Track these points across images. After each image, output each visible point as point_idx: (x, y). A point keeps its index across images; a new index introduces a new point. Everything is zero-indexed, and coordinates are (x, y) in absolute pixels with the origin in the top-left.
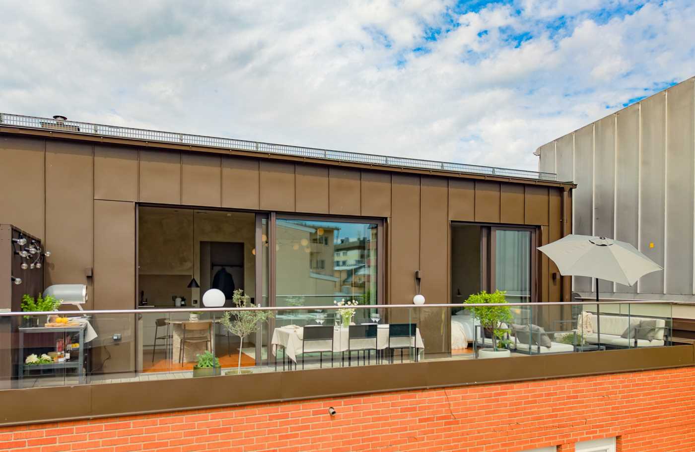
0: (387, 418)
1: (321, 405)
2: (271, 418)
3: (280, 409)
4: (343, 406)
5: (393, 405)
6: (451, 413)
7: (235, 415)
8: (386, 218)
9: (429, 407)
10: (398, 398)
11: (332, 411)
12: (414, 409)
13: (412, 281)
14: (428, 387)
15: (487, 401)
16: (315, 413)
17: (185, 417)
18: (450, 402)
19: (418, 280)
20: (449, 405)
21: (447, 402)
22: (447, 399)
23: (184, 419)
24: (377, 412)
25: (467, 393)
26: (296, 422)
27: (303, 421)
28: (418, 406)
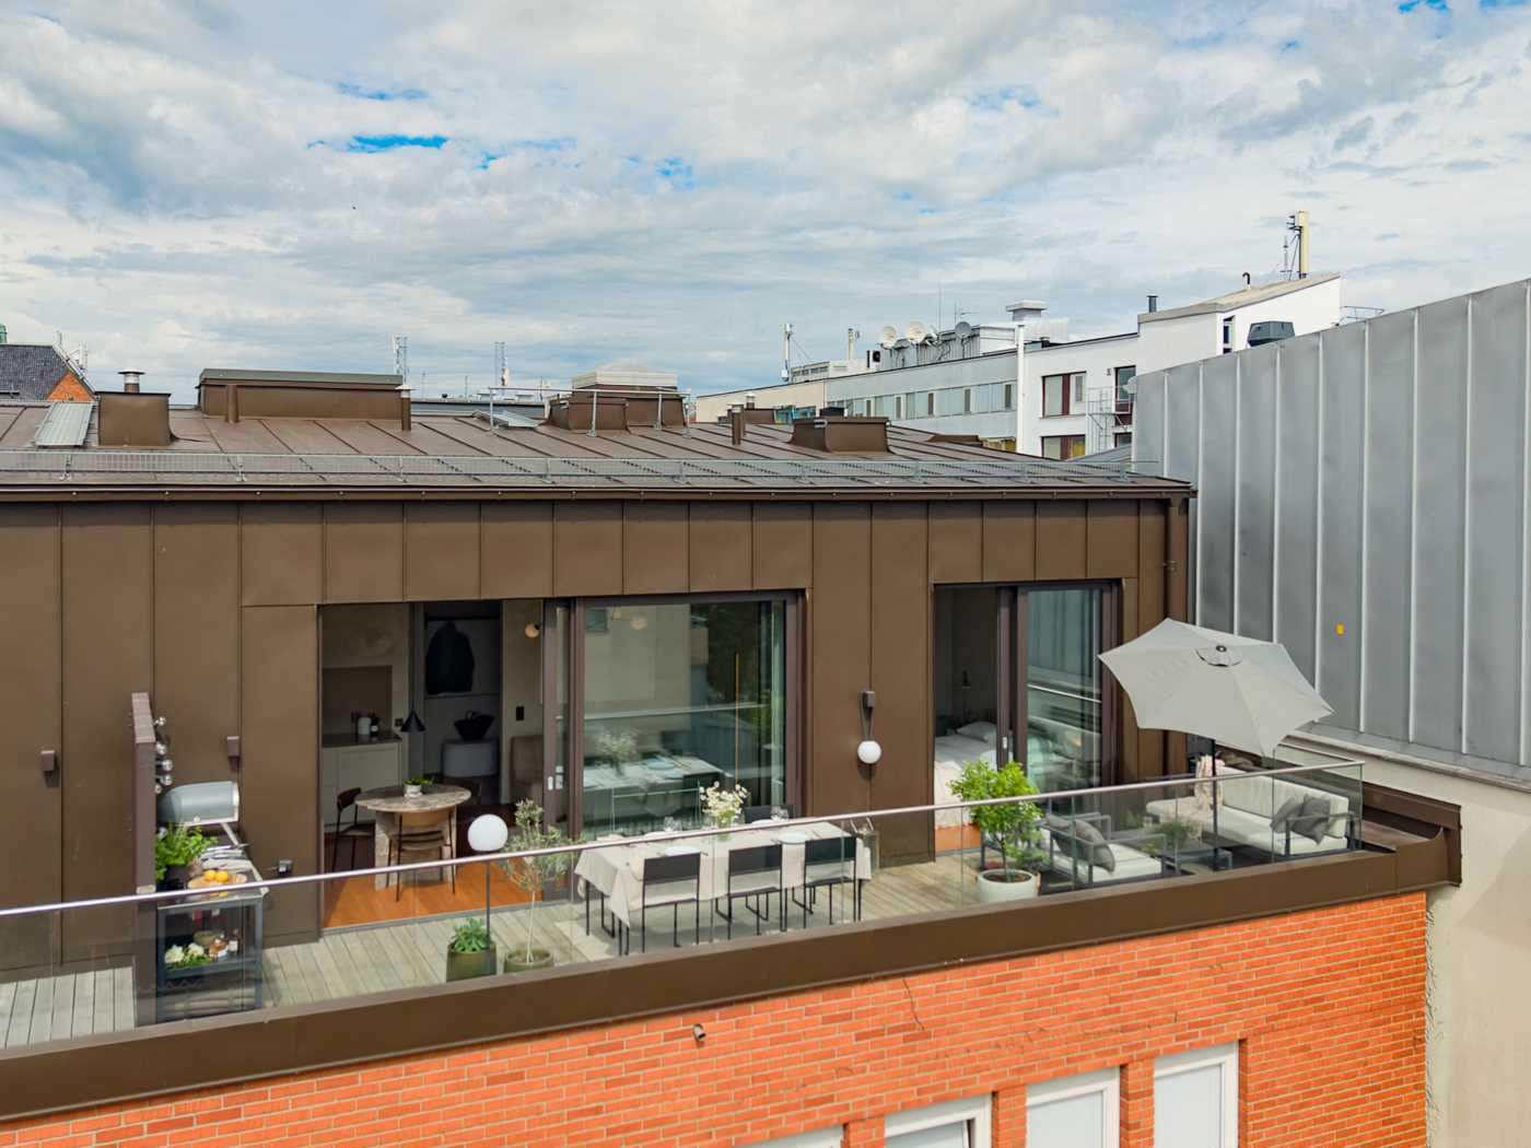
0: (796, 1037)
1: (678, 1024)
2: (591, 1051)
3: (609, 1036)
4: (718, 1022)
5: (809, 1012)
6: (916, 1018)
7: (528, 1050)
8: (803, 591)
9: (875, 1012)
11: (699, 1032)
12: (847, 1017)
13: (855, 711)
14: (873, 976)
15: (983, 993)
16: (668, 1037)
18: (914, 999)
19: (869, 711)
20: (913, 1004)
21: (909, 1000)
22: (909, 995)
25: (945, 980)
28: (854, 1010)
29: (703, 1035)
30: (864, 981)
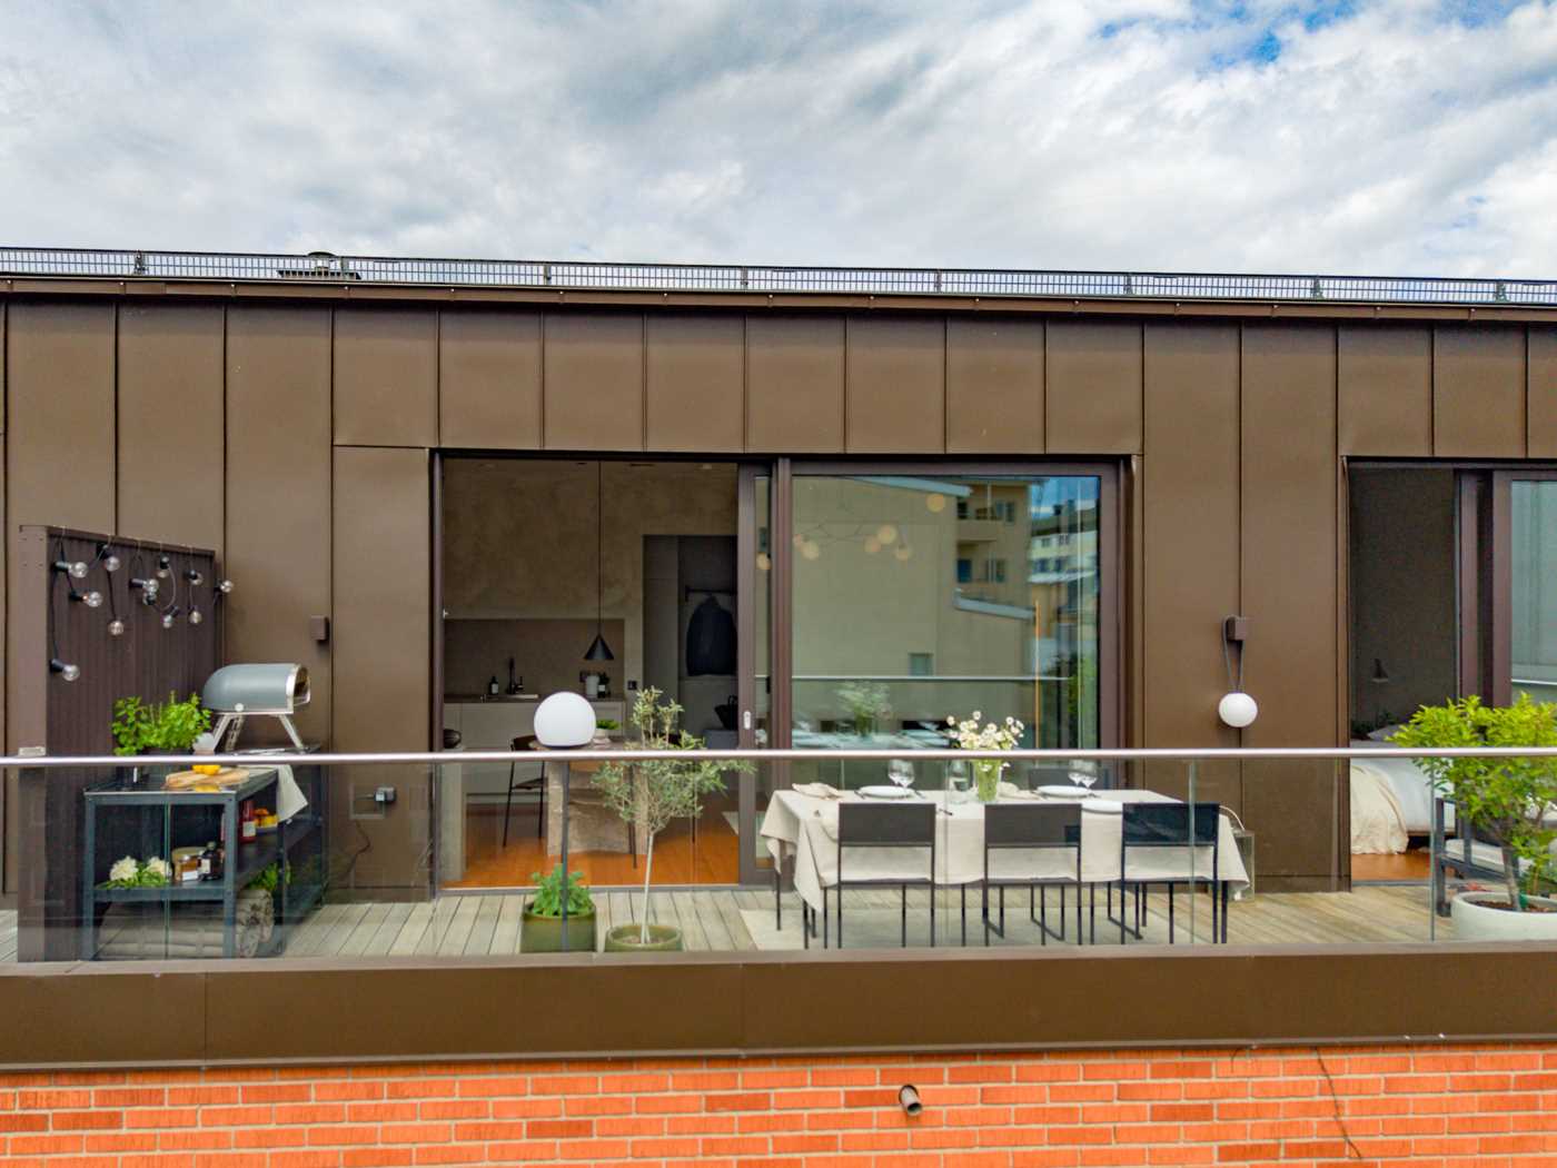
0: (1102, 1137)
1: (872, 1077)
2: (713, 1104)
3: (745, 1081)
4: (946, 1086)
5: (1124, 1093)
6: (1345, 1136)
7: (602, 1085)
8: (1127, 459)
9: (1258, 1111)
10: (1141, 1072)
11: (909, 1098)
12: (1204, 1113)
13: (1210, 648)
14: (1254, 1043)
15: (1487, 1105)
16: (853, 1100)
17: (459, 1080)
18: (1339, 1098)
19: (1237, 645)
20: (1337, 1107)
21: (1329, 1098)
22: (1330, 1087)
23: (458, 1087)
24: (1070, 1114)
25: (1407, 1069)
26: (793, 1123)
27: (816, 1122)
28: (1215, 1102)
29: (914, 1106)
30: (1237, 1050)
